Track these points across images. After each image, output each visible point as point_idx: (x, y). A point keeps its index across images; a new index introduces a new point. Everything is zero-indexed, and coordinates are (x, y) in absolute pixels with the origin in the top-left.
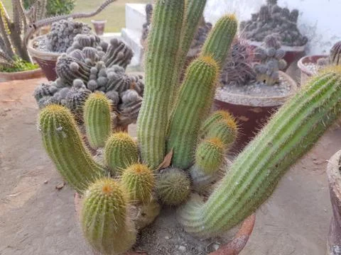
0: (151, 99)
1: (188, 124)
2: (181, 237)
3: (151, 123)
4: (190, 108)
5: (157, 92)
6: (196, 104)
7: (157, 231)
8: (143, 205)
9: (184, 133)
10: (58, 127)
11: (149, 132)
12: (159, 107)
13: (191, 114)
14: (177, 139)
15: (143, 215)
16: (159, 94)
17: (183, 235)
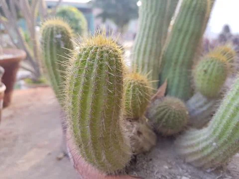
0: (146, 24)
1: (182, 54)
2: (183, 169)
3: (145, 48)
4: (185, 36)
5: (153, 16)
6: (190, 32)
7: (154, 159)
8: (139, 122)
9: (179, 64)
10: (58, 34)
11: (143, 58)
12: (154, 33)
13: (185, 43)
14: (171, 70)
15: (139, 133)
16: (155, 18)
17: (185, 166)
